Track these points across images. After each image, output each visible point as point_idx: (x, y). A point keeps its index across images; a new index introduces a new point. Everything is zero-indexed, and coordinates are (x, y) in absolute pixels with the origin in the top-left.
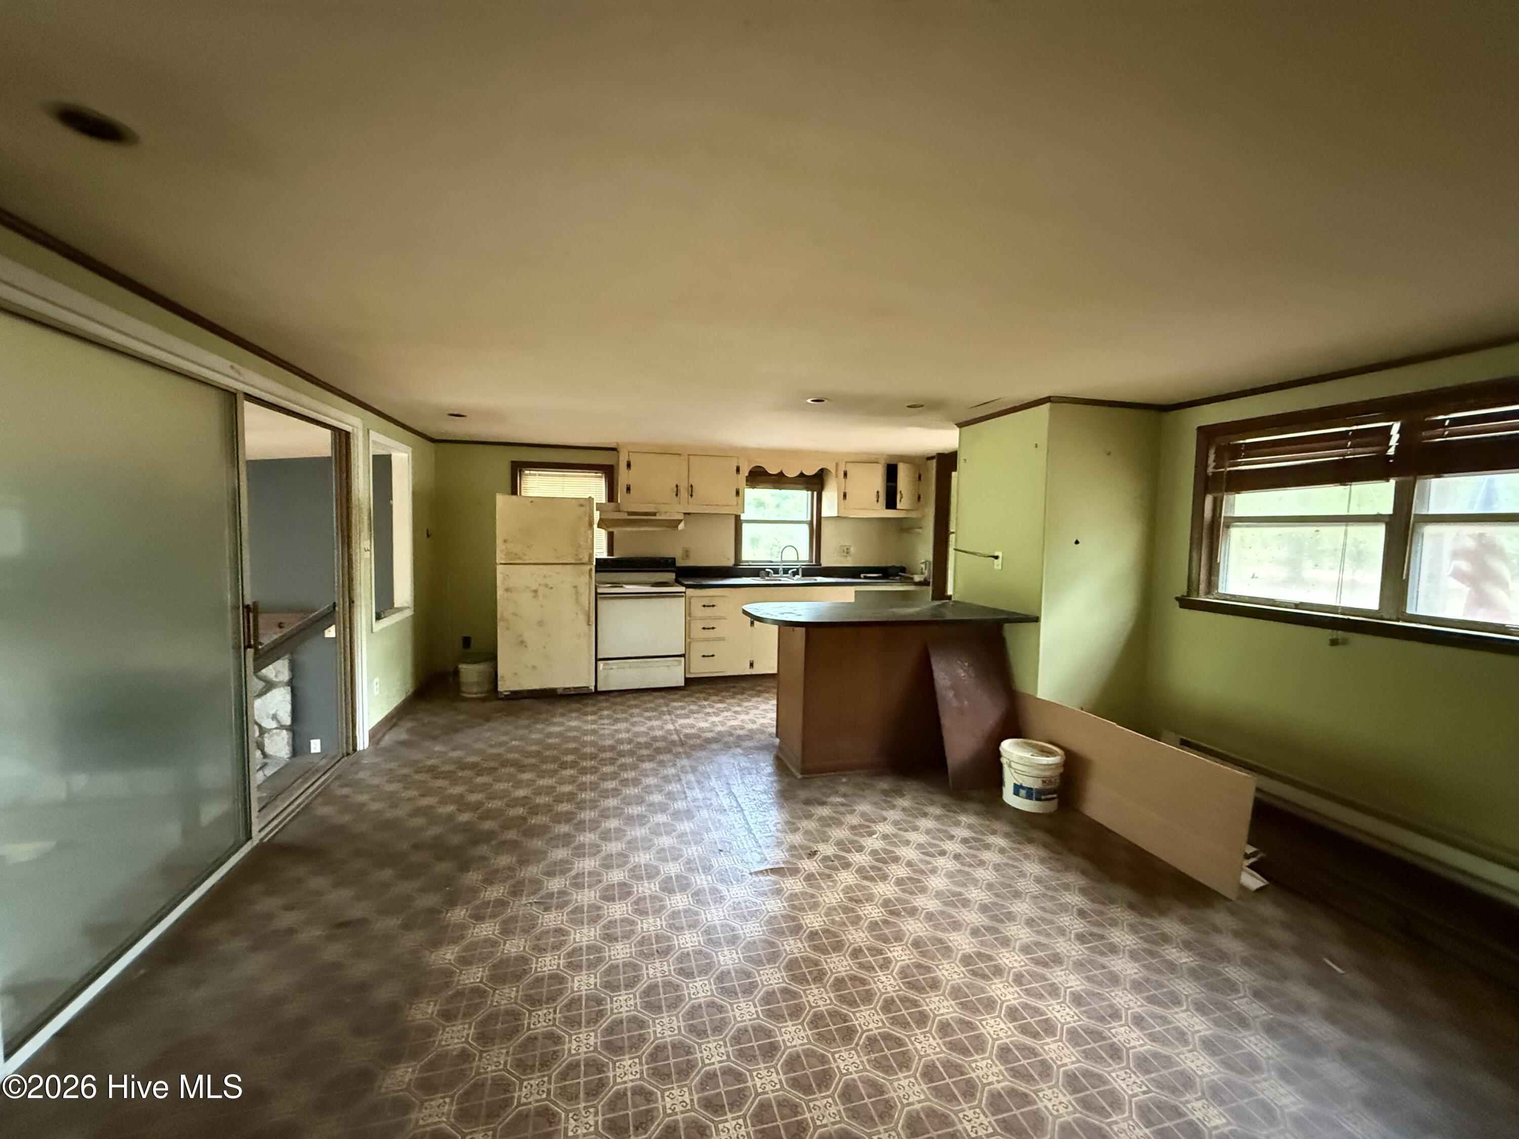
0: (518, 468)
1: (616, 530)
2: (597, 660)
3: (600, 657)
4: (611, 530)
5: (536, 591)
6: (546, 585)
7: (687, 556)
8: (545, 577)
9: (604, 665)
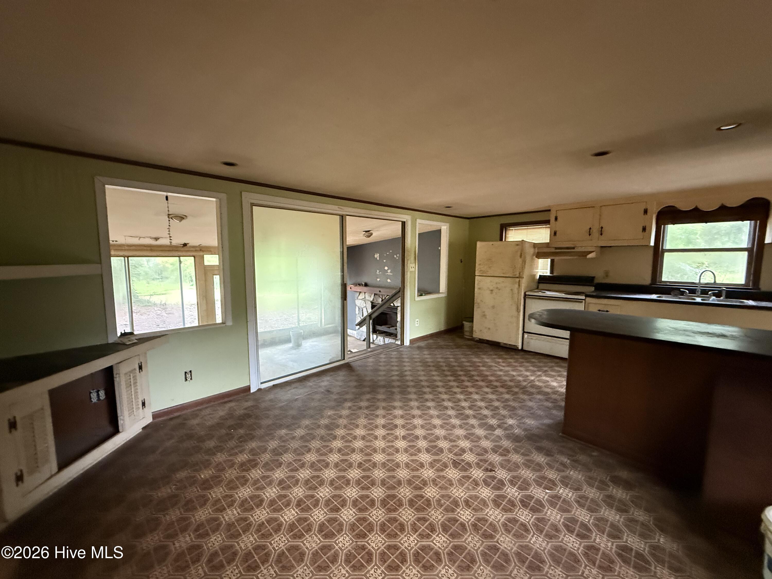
0: (504, 227)
1: (556, 258)
2: (524, 332)
3: (525, 331)
4: (553, 258)
5: (492, 290)
6: (497, 288)
7: (607, 276)
8: (497, 283)
9: (528, 336)
